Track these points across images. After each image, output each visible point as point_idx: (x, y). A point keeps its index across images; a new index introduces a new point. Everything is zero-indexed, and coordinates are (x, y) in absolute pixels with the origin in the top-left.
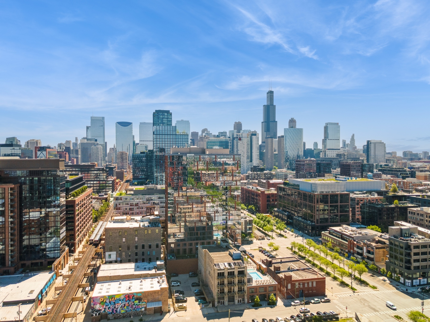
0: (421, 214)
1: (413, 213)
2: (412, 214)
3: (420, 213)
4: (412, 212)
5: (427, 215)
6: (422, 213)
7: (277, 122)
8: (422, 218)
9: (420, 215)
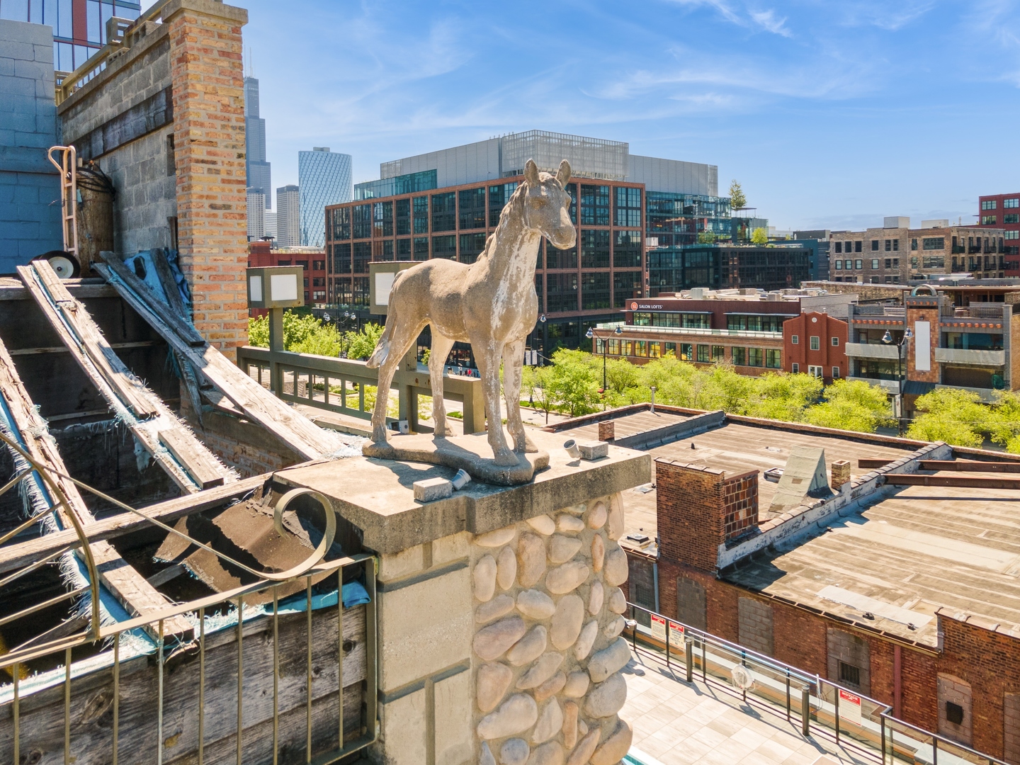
0: (888, 241)
1: (853, 246)
2: (848, 249)
3: (882, 239)
4: (848, 244)
5: (915, 241)
6: (892, 238)
7: (269, 164)
8: (891, 255)
9: (882, 246)
